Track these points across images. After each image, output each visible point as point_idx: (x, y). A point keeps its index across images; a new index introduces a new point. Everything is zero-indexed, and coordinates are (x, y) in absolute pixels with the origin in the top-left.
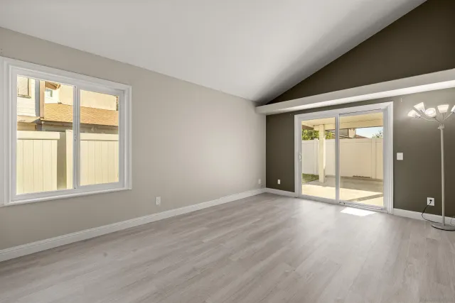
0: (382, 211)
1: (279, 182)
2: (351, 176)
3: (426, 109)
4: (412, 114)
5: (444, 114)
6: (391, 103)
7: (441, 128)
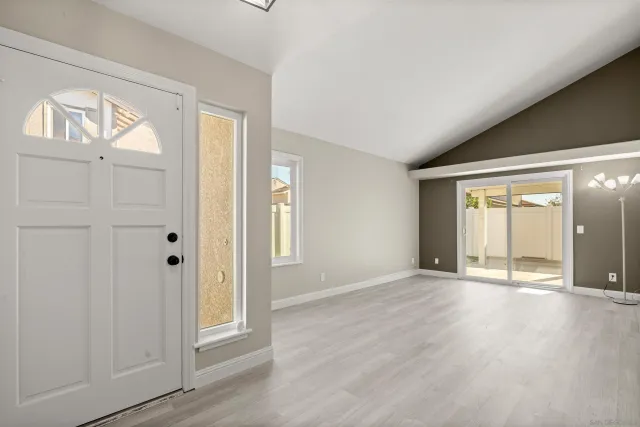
0: (561, 290)
1: (437, 261)
2: (520, 256)
3: (606, 179)
4: (592, 184)
5: (625, 186)
6: (571, 171)
7: (621, 199)
